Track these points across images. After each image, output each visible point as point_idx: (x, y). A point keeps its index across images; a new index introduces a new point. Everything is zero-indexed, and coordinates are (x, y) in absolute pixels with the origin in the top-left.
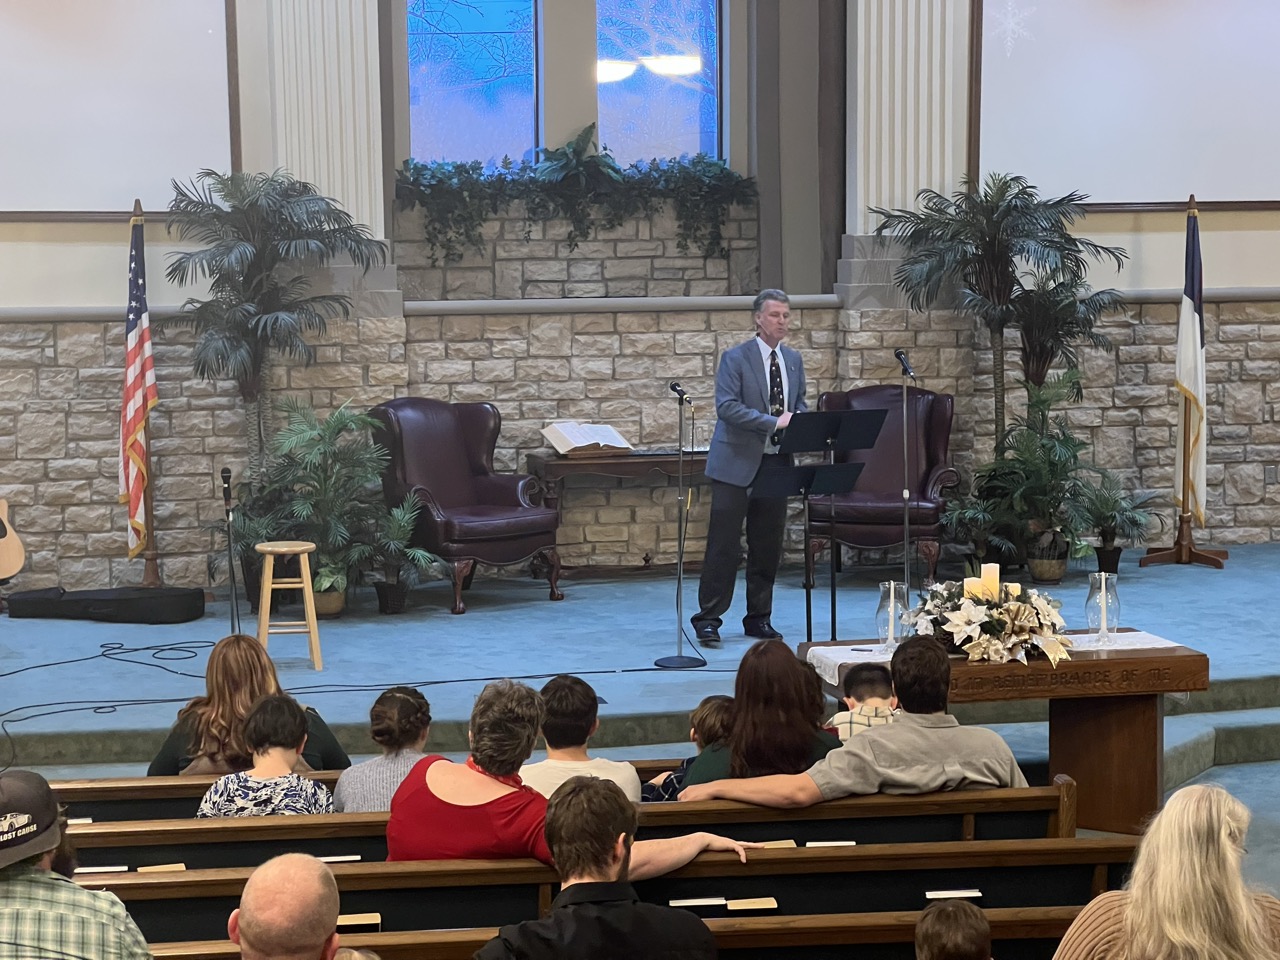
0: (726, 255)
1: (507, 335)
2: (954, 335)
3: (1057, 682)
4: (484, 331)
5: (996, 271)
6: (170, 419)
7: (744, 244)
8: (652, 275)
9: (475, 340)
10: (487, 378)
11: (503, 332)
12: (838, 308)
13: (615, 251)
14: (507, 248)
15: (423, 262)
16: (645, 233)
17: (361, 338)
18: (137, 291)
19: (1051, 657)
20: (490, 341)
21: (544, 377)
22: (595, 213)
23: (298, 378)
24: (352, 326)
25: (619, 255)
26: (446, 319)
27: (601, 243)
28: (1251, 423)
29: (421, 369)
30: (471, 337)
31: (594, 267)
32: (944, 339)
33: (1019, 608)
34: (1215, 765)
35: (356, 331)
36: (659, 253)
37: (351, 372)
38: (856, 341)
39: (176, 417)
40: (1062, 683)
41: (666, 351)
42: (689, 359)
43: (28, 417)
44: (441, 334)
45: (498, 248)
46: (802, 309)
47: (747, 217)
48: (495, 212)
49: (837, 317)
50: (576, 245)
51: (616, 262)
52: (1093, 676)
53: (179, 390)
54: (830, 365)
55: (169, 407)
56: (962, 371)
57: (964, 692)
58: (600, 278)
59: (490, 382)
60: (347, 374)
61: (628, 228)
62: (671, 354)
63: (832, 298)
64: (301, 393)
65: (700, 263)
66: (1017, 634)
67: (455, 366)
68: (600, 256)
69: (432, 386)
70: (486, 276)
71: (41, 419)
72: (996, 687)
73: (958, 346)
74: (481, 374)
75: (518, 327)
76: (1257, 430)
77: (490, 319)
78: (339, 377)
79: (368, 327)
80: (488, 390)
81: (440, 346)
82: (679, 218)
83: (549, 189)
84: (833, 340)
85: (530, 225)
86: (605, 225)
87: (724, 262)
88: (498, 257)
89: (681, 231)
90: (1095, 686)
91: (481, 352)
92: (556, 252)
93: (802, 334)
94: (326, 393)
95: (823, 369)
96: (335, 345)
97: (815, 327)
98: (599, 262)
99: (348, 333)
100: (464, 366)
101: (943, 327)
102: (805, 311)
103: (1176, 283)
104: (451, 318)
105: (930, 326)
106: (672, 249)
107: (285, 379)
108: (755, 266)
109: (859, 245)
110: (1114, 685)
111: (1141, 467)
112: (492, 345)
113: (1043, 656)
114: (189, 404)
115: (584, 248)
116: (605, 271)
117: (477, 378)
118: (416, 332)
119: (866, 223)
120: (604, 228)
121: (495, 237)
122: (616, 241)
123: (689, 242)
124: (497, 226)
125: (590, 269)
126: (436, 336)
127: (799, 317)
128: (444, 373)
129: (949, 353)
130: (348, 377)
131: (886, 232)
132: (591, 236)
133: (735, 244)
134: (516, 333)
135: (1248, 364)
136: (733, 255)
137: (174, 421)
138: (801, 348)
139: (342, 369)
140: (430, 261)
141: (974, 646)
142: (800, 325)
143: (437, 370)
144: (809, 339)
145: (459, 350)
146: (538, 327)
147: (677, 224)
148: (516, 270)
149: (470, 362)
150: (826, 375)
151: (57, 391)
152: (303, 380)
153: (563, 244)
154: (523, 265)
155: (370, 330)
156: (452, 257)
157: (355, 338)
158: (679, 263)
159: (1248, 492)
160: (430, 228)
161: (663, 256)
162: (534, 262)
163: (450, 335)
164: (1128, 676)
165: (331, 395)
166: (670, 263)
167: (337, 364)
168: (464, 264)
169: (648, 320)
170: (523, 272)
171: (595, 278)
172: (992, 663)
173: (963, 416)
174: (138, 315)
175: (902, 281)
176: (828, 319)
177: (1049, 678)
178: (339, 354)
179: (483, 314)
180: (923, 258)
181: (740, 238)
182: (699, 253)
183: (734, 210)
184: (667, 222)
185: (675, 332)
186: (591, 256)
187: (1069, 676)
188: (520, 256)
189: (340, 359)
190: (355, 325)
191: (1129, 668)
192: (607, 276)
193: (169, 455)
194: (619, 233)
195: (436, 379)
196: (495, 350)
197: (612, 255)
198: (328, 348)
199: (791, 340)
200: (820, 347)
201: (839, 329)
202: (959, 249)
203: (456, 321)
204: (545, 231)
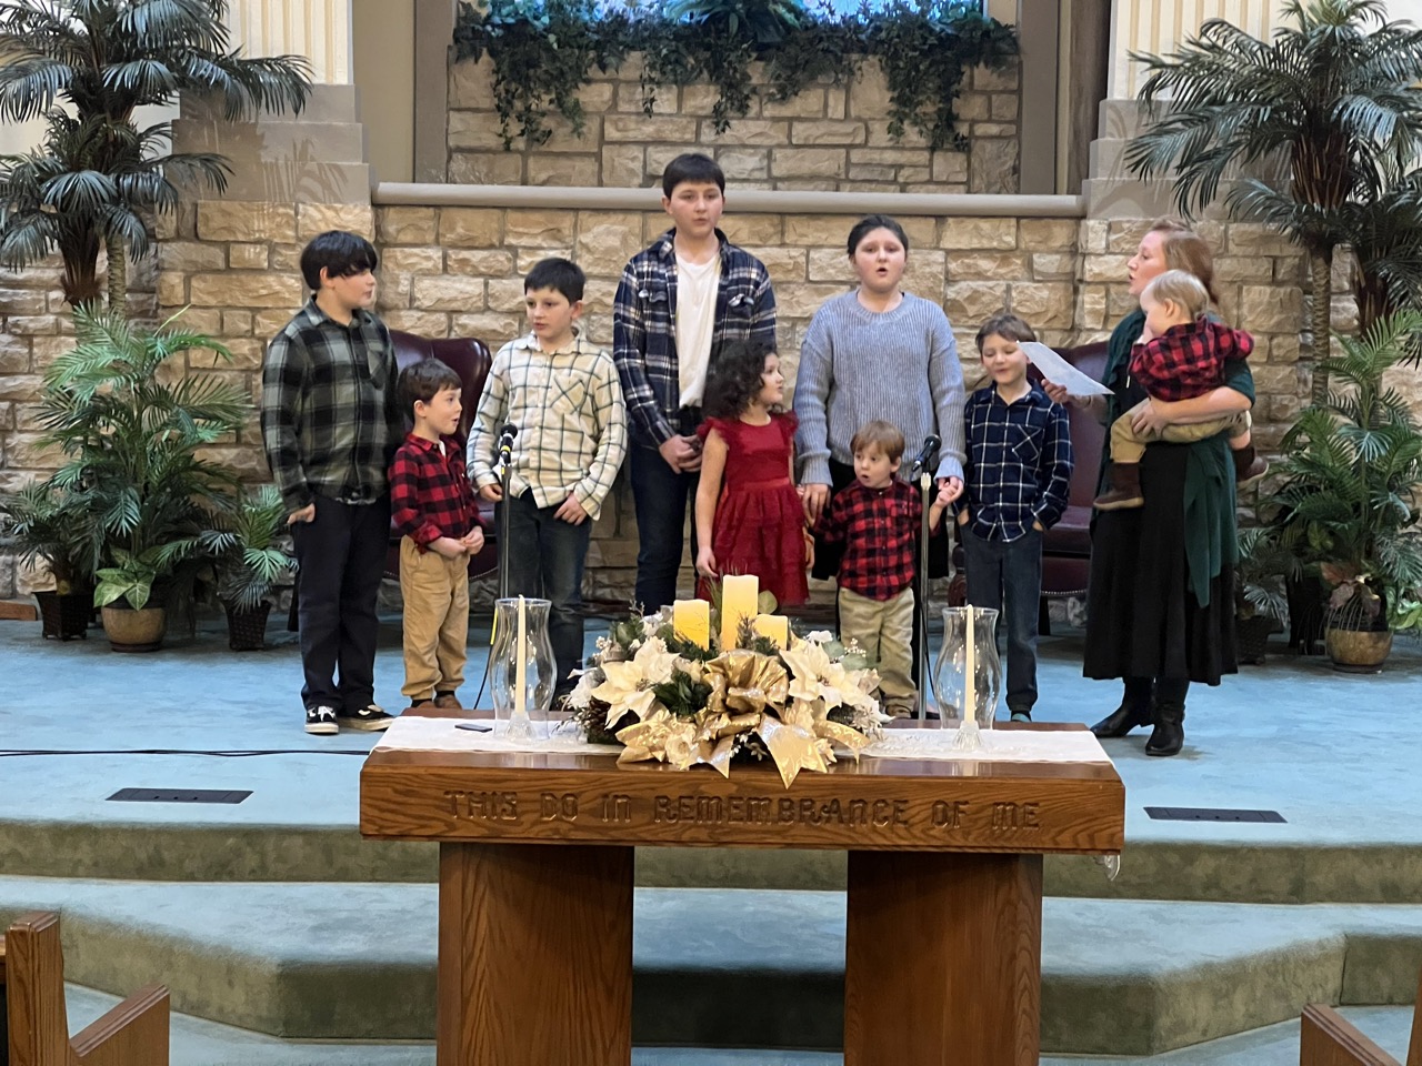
0: (963, 145)
1: (538, 241)
2: (1266, 265)
3: (790, 818)
4: (503, 234)
5: (1319, 154)
6: (31, 346)
7: (994, 129)
8: (847, 173)
9: (491, 247)
10: (506, 306)
11: (535, 236)
12: (1079, 217)
13: (789, 136)
14: (621, 125)
15: (493, 141)
16: (837, 108)
17: (301, 233)
19: (781, 764)
20: (511, 248)
21: (596, 308)
22: (757, 74)
23: (201, 291)
24: (287, 214)
25: (794, 141)
26: (445, 213)
27: (769, 123)
29: (404, 287)
30: (486, 243)
31: (757, 158)
32: (1250, 269)
33: (751, 664)
34: (1342, 1004)
35: (293, 223)
36: (860, 140)
37: (283, 285)
38: (1096, 270)
39: (39, 344)
40: (802, 818)
41: (792, 276)
42: (830, 291)
44: (438, 235)
45: (607, 125)
46: (1019, 218)
47: (1001, 88)
48: (603, 68)
49: (1076, 232)
50: (727, 123)
51: (790, 152)
52: (870, 809)
53: (43, 304)
54: (1063, 308)
55: (26, 328)
56: (1279, 324)
57: (593, 822)
58: (765, 176)
59: (510, 313)
60: (278, 288)
61: (807, 102)
62: (802, 280)
63: (1068, 201)
64: (205, 314)
65: (924, 157)
66: (733, 713)
67: (458, 285)
68: (767, 142)
69: (420, 314)
70: (589, 166)
72: (659, 815)
73: (1275, 282)
74: (496, 299)
75: (559, 231)
77: (512, 216)
78: (264, 292)
79: (311, 217)
80: (510, 324)
81: (436, 253)
82: (892, 86)
83: (688, 37)
84: (1068, 269)
85: (652, 90)
86: (773, 95)
87: (961, 157)
88: (606, 139)
89: (894, 107)
90: (874, 829)
91: (498, 266)
92: (698, 133)
93: (1017, 257)
94: (245, 316)
95: (1050, 315)
96: (258, 242)
97: (1042, 247)
98: (765, 151)
99: (279, 226)
100: (471, 287)
101: (1251, 250)
102: (1023, 221)
104: (452, 212)
107: (180, 291)
108: (1010, 163)
109: (1114, 116)
110: (916, 831)
112: (516, 256)
113: (769, 763)
114: (57, 324)
115: (739, 129)
116: (773, 165)
117: (491, 305)
118: (399, 231)
119: (1130, 81)
120: (771, 98)
121: (604, 108)
122: (791, 120)
123: (906, 126)
124: (607, 90)
126: (430, 238)
127: (1013, 230)
128: (439, 295)
130: (277, 293)
131: (1159, 96)
132: (753, 111)
133: (980, 130)
134: (555, 238)
136: (977, 146)
137: (35, 350)
138: (1015, 279)
139: (271, 279)
140: (503, 140)
141: (637, 732)
142: (1013, 243)
143: (429, 291)
144: (1029, 265)
145: (464, 262)
146: (589, 230)
147: (889, 95)
148: (634, 159)
149: (482, 280)
150: (1057, 324)
152: (209, 293)
153: (708, 122)
154: (645, 151)
155: (314, 222)
156: (537, 137)
157: (290, 233)
160: (501, 88)
161: (864, 145)
162: (662, 148)
163: (450, 237)
164: (947, 812)
165: (253, 318)
166: (876, 156)
167: (261, 271)
168: (557, 145)
169: (766, 226)
170: (645, 162)
171: (757, 175)
172: (671, 768)
173: (1279, 397)
175: (1138, 164)
176: (1061, 234)
177: (775, 808)
178: (265, 255)
179: (503, 207)
180: (1179, 125)
181: (989, 120)
182: (923, 142)
183: (981, 75)
184: (873, 89)
185: (809, 247)
186: (752, 141)
187: (819, 805)
188: (640, 137)
189: (266, 264)
190: (292, 212)
191: (950, 797)
192: (776, 172)
193: (28, 401)
194: (796, 106)
195: (427, 303)
196: (521, 263)
197: (786, 142)
198: (247, 246)
199: (998, 267)
200: (1046, 279)
201: (1075, 251)
202: (1245, 114)
203: (458, 214)
204: (680, 100)
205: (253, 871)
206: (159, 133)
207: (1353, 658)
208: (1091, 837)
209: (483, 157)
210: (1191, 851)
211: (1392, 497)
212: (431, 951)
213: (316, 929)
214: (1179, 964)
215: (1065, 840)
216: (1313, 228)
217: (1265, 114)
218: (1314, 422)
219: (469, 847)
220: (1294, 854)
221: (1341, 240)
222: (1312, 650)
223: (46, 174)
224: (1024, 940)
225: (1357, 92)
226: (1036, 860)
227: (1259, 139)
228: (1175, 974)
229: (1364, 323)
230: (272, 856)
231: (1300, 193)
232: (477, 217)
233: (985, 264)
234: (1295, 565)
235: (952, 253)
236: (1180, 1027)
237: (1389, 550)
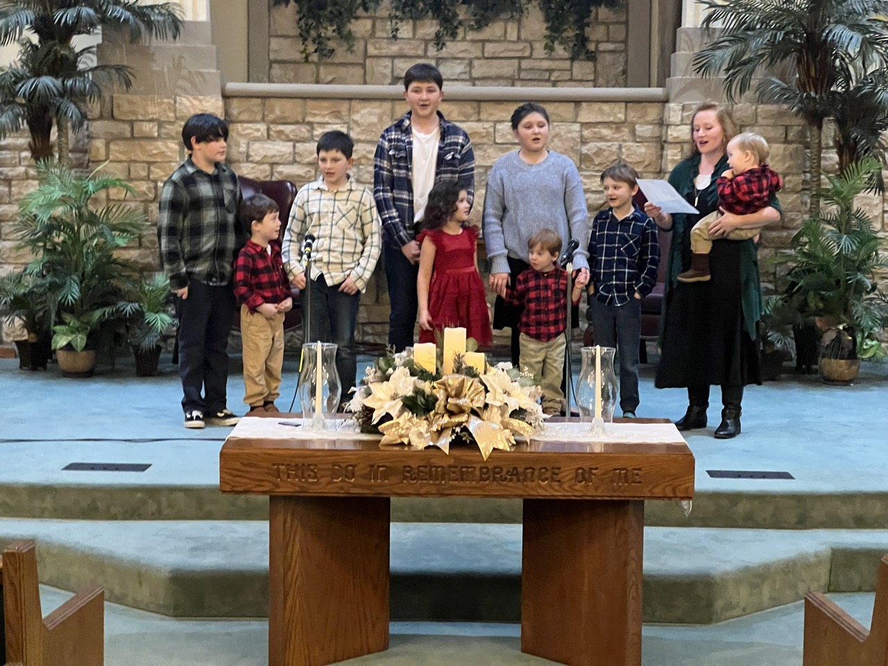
0: (592, 57)
1: (327, 119)
2: (781, 131)
3: (487, 479)
4: (305, 114)
5: (814, 61)
6: (10, 186)
7: (611, 46)
8: (519, 75)
9: (297, 123)
10: (307, 160)
11: (324, 116)
12: (665, 101)
13: (483, 52)
14: (377, 46)
15: (298, 57)
16: (512, 34)
17: (178, 115)
19: (481, 446)
20: (310, 123)
21: (363, 161)
22: (463, 13)
23: (116, 151)
24: (169, 103)
25: (486, 55)
26: (268, 101)
27: (470, 44)
29: (243, 148)
30: (294, 120)
31: (462, 66)
32: (771, 134)
33: (462, 383)
34: (829, 591)
35: (173, 108)
36: (527, 54)
37: (167, 147)
38: (675, 135)
39: (15, 185)
40: (495, 479)
41: (485, 140)
42: (508, 149)
44: (264, 115)
45: (369, 46)
46: (627, 102)
47: (615, 20)
48: (366, 9)
49: (663, 111)
50: (444, 44)
51: (483, 62)
52: (536, 473)
53: (17, 160)
54: (654, 158)
55: (6, 175)
56: (789, 167)
57: (365, 482)
58: (467, 77)
59: (310, 164)
60: (164, 149)
61: (494, 29)
62: (491, 143)
63: (657, 91)
64: (120, 166)
65: (567, 64)
66: (451, 414)
67: (278, 148)
68: (469, 56)
69: (253, 165)
70: (358, 71)
72: (405, 478)
73: (786, 141)
74: (301, 155)
75: (339, 112)
77: (310, 103)
78: (155, 152)
79: (184, 104)
80: (309, 171)
81: (262, 127)
82: (547, 20)
84: (658, 134)
85: (397, 23)
86: (472, 25)
87: (591, 64)
88: (369, 54)
89: (548, 33)
90: (540, 486)
91: (302, 135)
92: (426, 50)
93: (625, 127)
94: (144, 167)
95: (646, 163)
96: (151, 120)
97: (641, 120)
98: (467, 61)
99: (164, 110)
100: (284, 148)
101: (771, 122)
102: (629, 105)
104: (272, 101)
105: (756, 121)
106: (539, 50)
107: (103, 151)
108: (621, 68)
109: (687, 39)
110: (566, 486)
112: (313, 129)
113: (473, 445)
114: (26, 173)
115: (451, 48)
116: (473, 71)
117: (298, 159)
118: (240, 113)
119: (696, 15)
120: (471, 28)
121: (367, 35)
122: (484, 42)
123: (556, 45)
124: (369, 23)
125: (459, 68)
126: (259, 117)
127: (623, 110)
128: (264, 153)
129: (776, 149)
130: (163, 152)
131: (713, 25)
132: (460, 36)
133: (602, 47)
134: (337, 117)
136: (600, 57)
137: (13, 189)
138: (624, 141)
139: (159, 143)
140: (304, 55)
141: (392, 426)
142: (623, 118)
143: (260, 150)
144: (633, 132)
145: (281, 132)
146: (358, 112)
147: (545, 25)
148: (386, 67)
149: (291, 144)
150: (650, 169)
152: (120, 153)
153: (432, 43)
154: (393, 63)
155: (186, 107)
156: (325, 53)
157: (172, 115)
160: (302, 23)
161: (530, 57)
162: (403, 60)
163: (271, 117)
164: (584, 475)
165: (149, 168)
166: (537, 64)
167: (153, 138)
168: (338, 58)
169: (469, 109)
170: (393, 69)
171: (463, 76)
172: (412, 449)
173: (789, 214)
175: (701, 68)
176: (653, 112)
177: (477, 473)
178: (156, 128)
179: (304, 97)
180: (726, 43)
181: (608, 41)
182: (566, 55)
183: (603, 12)
184: (536, 24)
185: (496, 122)
186: (460, 55)
187: (505, 471)
188: (390, 53)
189: (156, 134)
190: (172, 102)
191: (586, 465)
192: (475, 74)
193: (9, 221)
194: (487, 33)
195: (258, 158)
196: (316, 133)
197: (480, 54)
198: (145, 123)
199: (614, 133)
200: (643, 140)
201: (662, 123)
202: (768, 36)
203: (276, 102)
204: (414, 29)
205: (153, 514)
206: (89, 52)
207: (835, 376)
208: (674, 491)
209: (291, 66)
210: (735, 497)
211: (860, 276)
212: (265, 563)
213: (194, 549)
214: (728, 567)
215: (658, 491)
216: (811, 107)
217: (780, 36)
218: (811, 229)
219: (288, 498)
220: (799, 499)
221: (828, 115)
222: (810, 371)
223: (19, 79)
224: (633, 553)
225: (837, 22)
226: (640, 504)
227: (777, 51)
228: (726, 573)
229: (842, 166)
230: (164, 504)
231: (802, 86)
232: (289, 104)
233: (605, 132)
234: (800, 319)
235: (585, 125)
236: (729, 606)
237: (858, 309)
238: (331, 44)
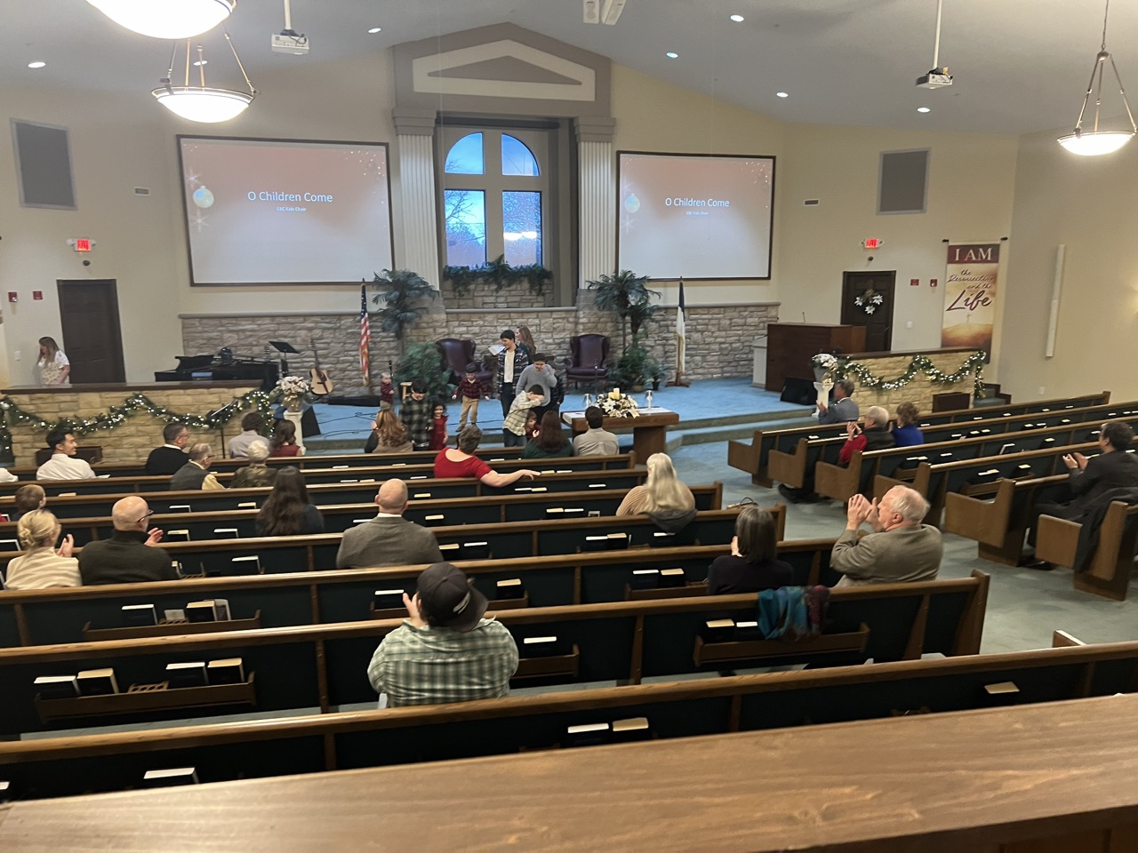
0: (543, 295)
1: (477, 320)
2: (611, 319)
3: (635, 423)
4: (470, 318)
9: (468, 321)
11: (476, 318)
12: (577, 311)
13: (510, 294)
14: (477, 293)
16: (519, 288)
17: (433, 320)
18: (364, 306)
19: (634, 416)
20: (472, 321)
21: (488, 332)
22: (504, 282)
23: (414, 333)
24: (430, 317)
26: (459, 315)
27: (506, 291)
28: (698, 344)
29: (452, 330)
32: (608, 320)
33: (623, 401)
36: (524, 294)
38: (582, 321)
40: (637, 423)
43: (332, 344)
44: (457, 319)
45: (475, 293)
47: (550, 283)
48: (474, 281)
49: (576, 314)
50: (498, 292)
51: (511, 297)
52: (646, 421)
53: (377, 336)
54: (574, 328)
55: (374, 341)
56: (613, 330)
58: (506, 302)
59: (472, 334)
60: (429, 331)
61: (513, 287)
63: (574, 308)
64: (415, 337)
65: (536, 297)
66: (624, 409)
67: (462, 329)
68: (506, 295)
71: (336, 345)
72: (618, 424)
73: (612, 322)
74: (470, 331)
75: (481, 317)
76: (700, 346)
77: (472, 315)
78: (426, 332)
80: (472, 336)
81: (457, 323)
82: (529, 283)
83: (490, 274)
84: (575, 321)
85: (484, 286)
87: (543, 297)
88: (475, 295)
89: (530, 287)
90: (647, 424)
91: (470, 325)
92: (492, 294)
93: (566, 319)
94: (422, 337)
96: (425, 322)
97: (571, 317)
98: (505, 297)
99: (429, 319)
100: (465, 329)
101: (608, 316)
102: (567, 312)
103: (677, 303)
105: (604, 316)
106: (528, 294)
107: (409, 333)
108: (552, 298)
109: (583, 292)
111: (667, 357)
112: (473, 323)
113: (631, 415)
114: (381, 340)
115: (501, 293)
116: (507, 300)
118: (450, 319)
119: (585, 285)
120: (507, 286)
121: (474, 289)
122: (510, 291)
123: (532, 291)
124: (474, 286)
125: (502, 299)
127: (565, 314)
129: (610, 324)
131: (591, 288)
132: (503, 289)
133: (546, 291)
134: (480, 319)
135: (698, 327)
136: (546, 295)
137: (376, 345)
138: (566, 323)
139: (427, 330)
140: (455, 298)
141: (611, 413)
142: (565, 316)
143: (458, 330)
144: (568, 320)
145: (463, 324)
147: (529, 285)
148: (480, 299)
150: (573, 331)
151: (341, 336)
153: (494, 291)
154: (482, 298)
155: (436, 318)
156: (461, 295)
157: (431, 320)
158: (530, 297)
159: (697, 365)
160: (454, 286)
162: (486, 297)
163: (460, 319)
164: (656, 420)
165: (424, 337)
166: (527, 297)
168: (465, 297)
169: (520, 315)
170: (482, 300)
171: (504, 302)
172: (616, 417)
174: (364, 313)
175: (595, 303)
176: (573, 314)
177: (633, 422)
178: (426, 325)
180: (602, 295)
181: (548, 290)
182: (535, 294)
183: (546, 281)
184: (526, 285)
186: (503, 295)
187: (639, 421)
188: (481, 295)
189: (426, 327)
191: (657, 418)
193: (375, 356)
194: (511, 288)
195: (456, 333)
198: (423, 323)
199: (562, 321)
200: (571, 323)
201: (577, 317)
203: (462, 315)
204: (489, 288)
211: (643, 361)
221: (627, 315)
232: (465, 315)
233: (560, 320)
235: (554, 319)
238: (463, 293)
